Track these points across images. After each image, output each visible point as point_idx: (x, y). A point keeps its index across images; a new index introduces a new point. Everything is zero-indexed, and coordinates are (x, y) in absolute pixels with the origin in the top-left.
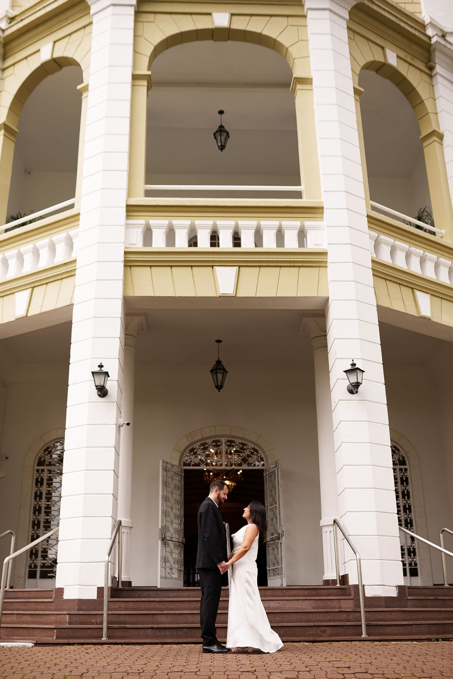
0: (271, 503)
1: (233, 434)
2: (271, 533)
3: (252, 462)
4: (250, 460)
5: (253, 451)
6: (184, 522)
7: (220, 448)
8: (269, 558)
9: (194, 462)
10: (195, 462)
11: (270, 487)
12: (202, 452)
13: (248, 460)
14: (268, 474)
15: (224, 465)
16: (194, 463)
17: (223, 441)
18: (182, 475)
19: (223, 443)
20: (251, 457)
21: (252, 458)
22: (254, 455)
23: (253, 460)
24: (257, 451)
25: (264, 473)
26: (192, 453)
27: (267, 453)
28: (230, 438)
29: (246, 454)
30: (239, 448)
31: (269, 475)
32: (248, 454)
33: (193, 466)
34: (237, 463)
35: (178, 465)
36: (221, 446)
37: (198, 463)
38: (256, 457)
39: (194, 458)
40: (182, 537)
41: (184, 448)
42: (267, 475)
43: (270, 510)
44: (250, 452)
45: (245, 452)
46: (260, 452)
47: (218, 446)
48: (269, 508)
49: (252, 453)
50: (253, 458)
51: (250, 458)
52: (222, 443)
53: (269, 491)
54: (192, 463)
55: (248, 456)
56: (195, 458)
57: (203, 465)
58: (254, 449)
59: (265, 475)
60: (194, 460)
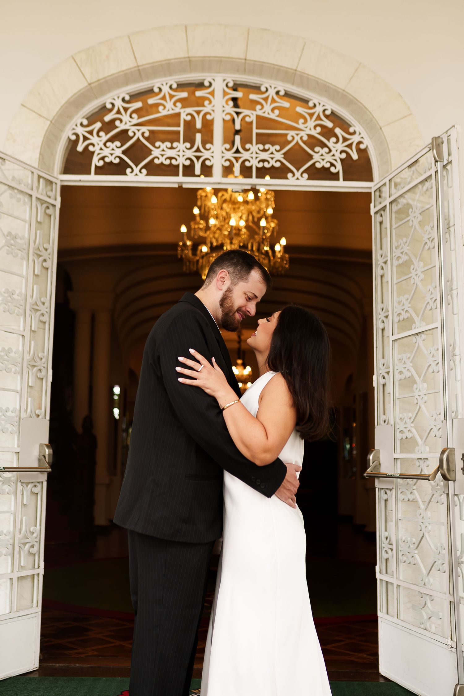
0: (401, 318)
1: (254, 55)
2: (399, 436)
3: (328, 165)
4: (316, 157)
5: (330, 125)
6: (53, 384)
7: (205, 110)
8: (386, 534)
9: (103, 158)
10: (107, 160)
11: (397, 253)
12: (135, 121)
13: (311, 157)
14: (391, 203)
15: (217, 171)
16: (101, 163)
17: (219, 86)
18: (54, 206)
19: (219, 93)
20: (323, 145)
21: (326, 150)
22: (333, 139)
23: (329, 158)
24: (345, 125)
25: (372, 205)
26: (98, 125)
27: (387, 131)
28: (245, 72)
29: (302, 134)
30: (277, 112)
31: (395, 208)
32: (310, 136)
33: (99, 171)
34: (266, 165)
35: (36, 165)
36: (210, 102)
37: (117, 161)
38: (341, 146)
39: (105, 144)
40: (41, 445)
41: (63, 102)
42: (384, 208)
43: (396, 344)
44: (319, 129)
45: (301, 126)
46: (356, 126)
47: (200, 102)
48: (392, 338)
49: (328, 133)
50: (330, 151)
51: (317, 149)
52: (212, 93)
53: (395, 269)
54: (96, 162)
55: (313, 142)
56: (109, 144)
57: (136, 170)
58: (333, 116)
59: (376, 213)
60: (101, 149)
